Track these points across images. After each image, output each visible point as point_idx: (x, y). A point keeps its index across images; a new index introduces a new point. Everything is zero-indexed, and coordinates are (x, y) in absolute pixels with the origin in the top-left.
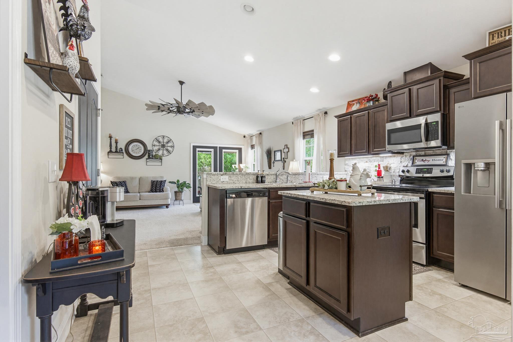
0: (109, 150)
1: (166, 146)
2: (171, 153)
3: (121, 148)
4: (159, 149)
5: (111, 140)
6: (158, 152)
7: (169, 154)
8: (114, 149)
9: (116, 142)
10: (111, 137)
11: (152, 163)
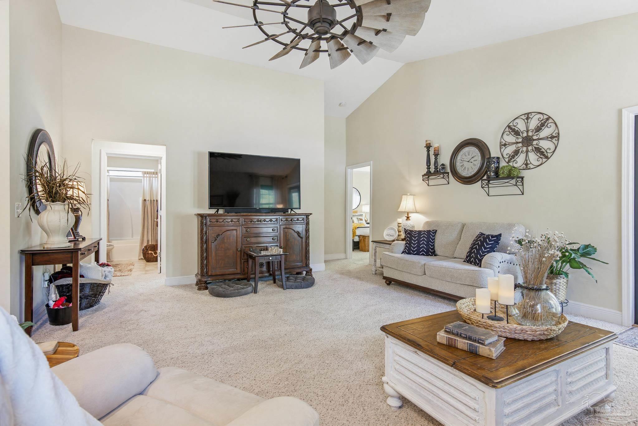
0: (425, 171)
1: (535, 140)
2: (549, 155)
3: (443, 165)
4: (516, 152)
5: (428, 151)
6: (513, 160)
7: (544, 160)
8: (432, 170)
9: (436, 155)
10: (428, 147)
11: (497, 188)
